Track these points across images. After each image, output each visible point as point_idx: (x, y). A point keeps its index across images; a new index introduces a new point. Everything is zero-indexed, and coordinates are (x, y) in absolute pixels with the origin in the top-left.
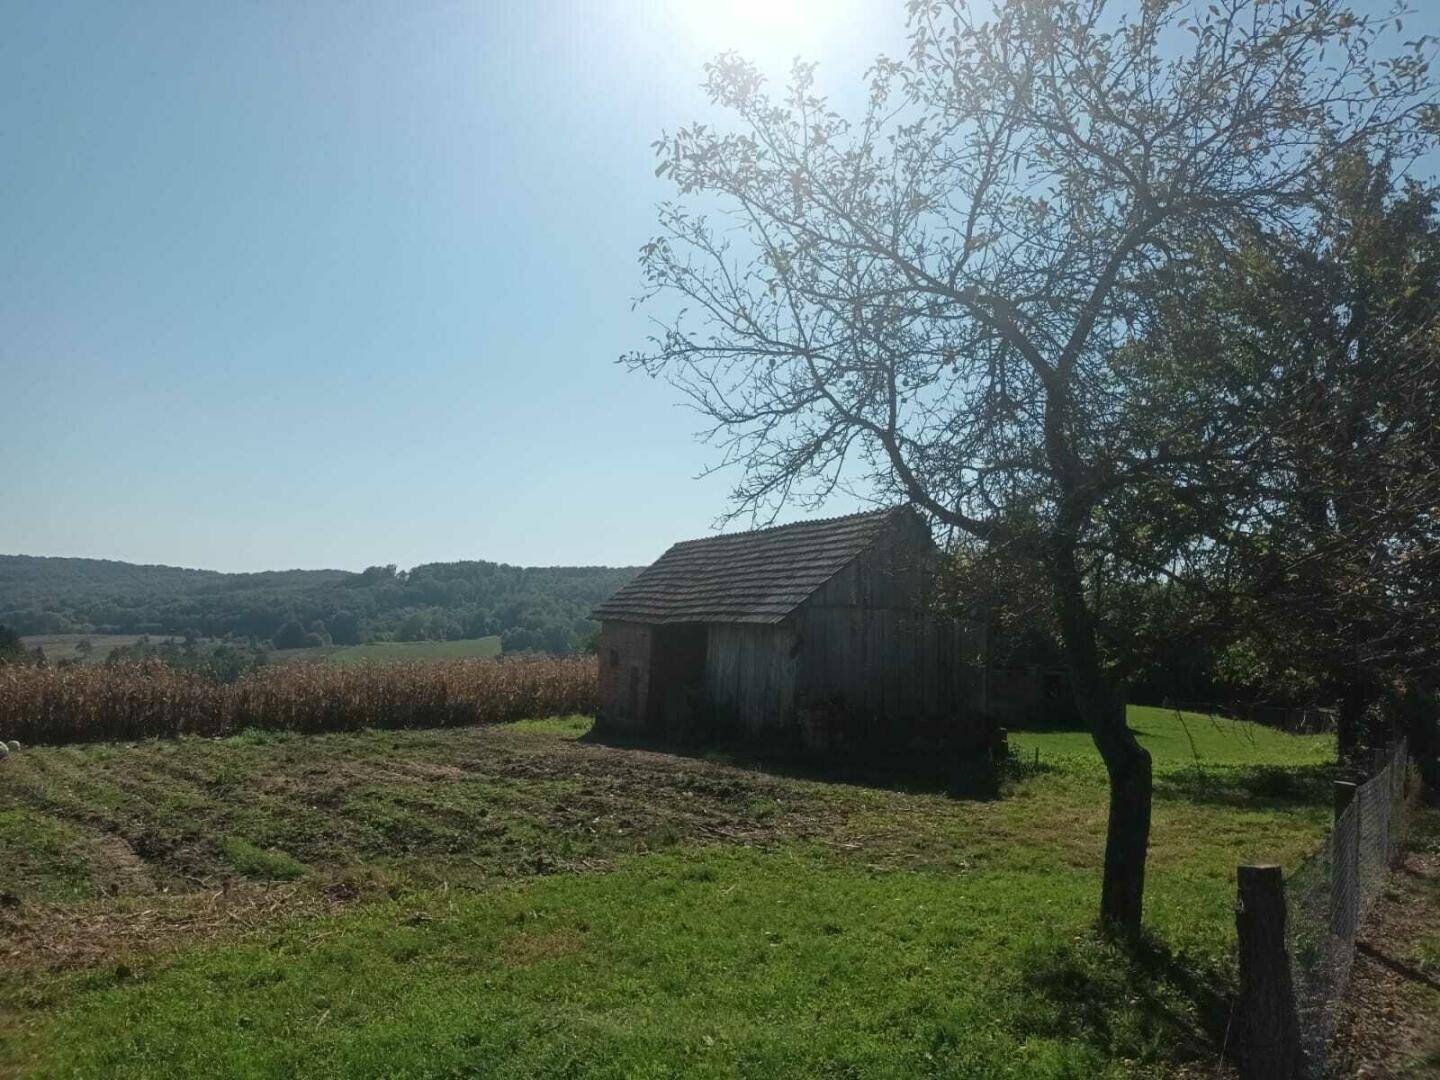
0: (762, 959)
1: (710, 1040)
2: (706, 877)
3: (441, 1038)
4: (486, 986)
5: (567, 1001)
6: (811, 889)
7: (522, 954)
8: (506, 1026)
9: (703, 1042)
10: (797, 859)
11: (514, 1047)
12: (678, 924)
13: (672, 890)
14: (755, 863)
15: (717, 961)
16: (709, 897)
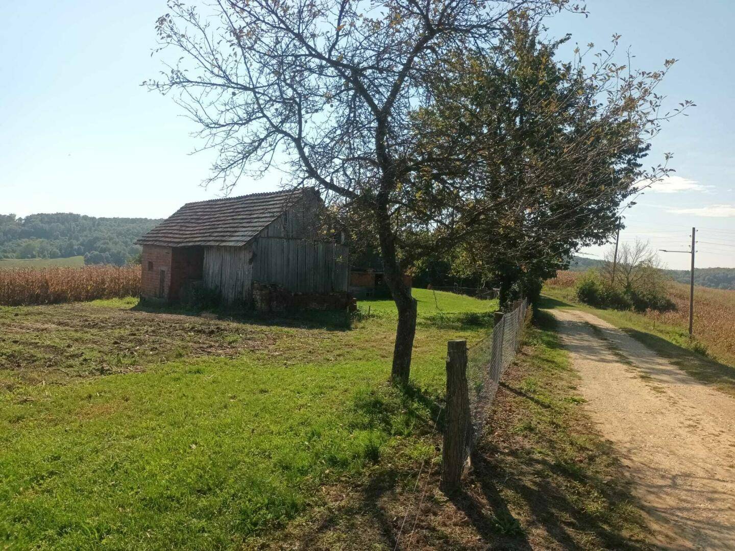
0: (225, 407)
1: (194, 446)
2: (198, 372)
3: (37, 458)
4: (66, 431)
5: (114, 435)
6: (254, 373)
7: (89, 414)
8: (76, 449)
9: (190, 447)
10: (248, 361)
11: (81, 459)
12: (180, 394)
13: (179, 379)
14: (226, 364)
15: (201, 410)
16: (199, 381)
